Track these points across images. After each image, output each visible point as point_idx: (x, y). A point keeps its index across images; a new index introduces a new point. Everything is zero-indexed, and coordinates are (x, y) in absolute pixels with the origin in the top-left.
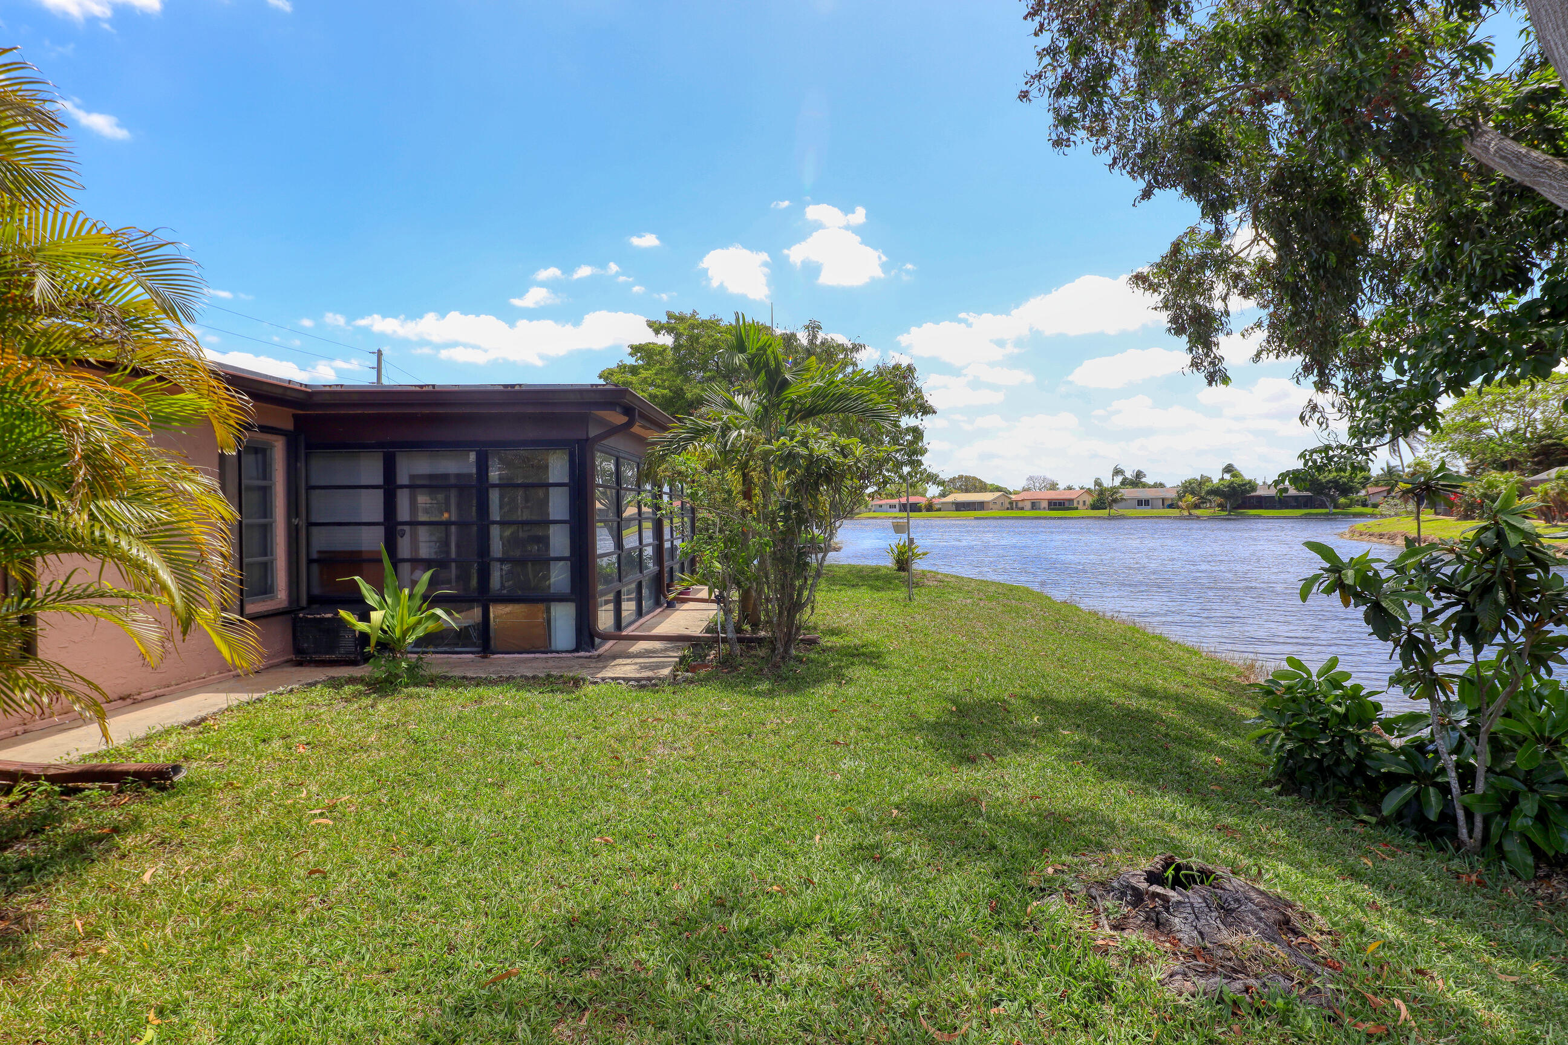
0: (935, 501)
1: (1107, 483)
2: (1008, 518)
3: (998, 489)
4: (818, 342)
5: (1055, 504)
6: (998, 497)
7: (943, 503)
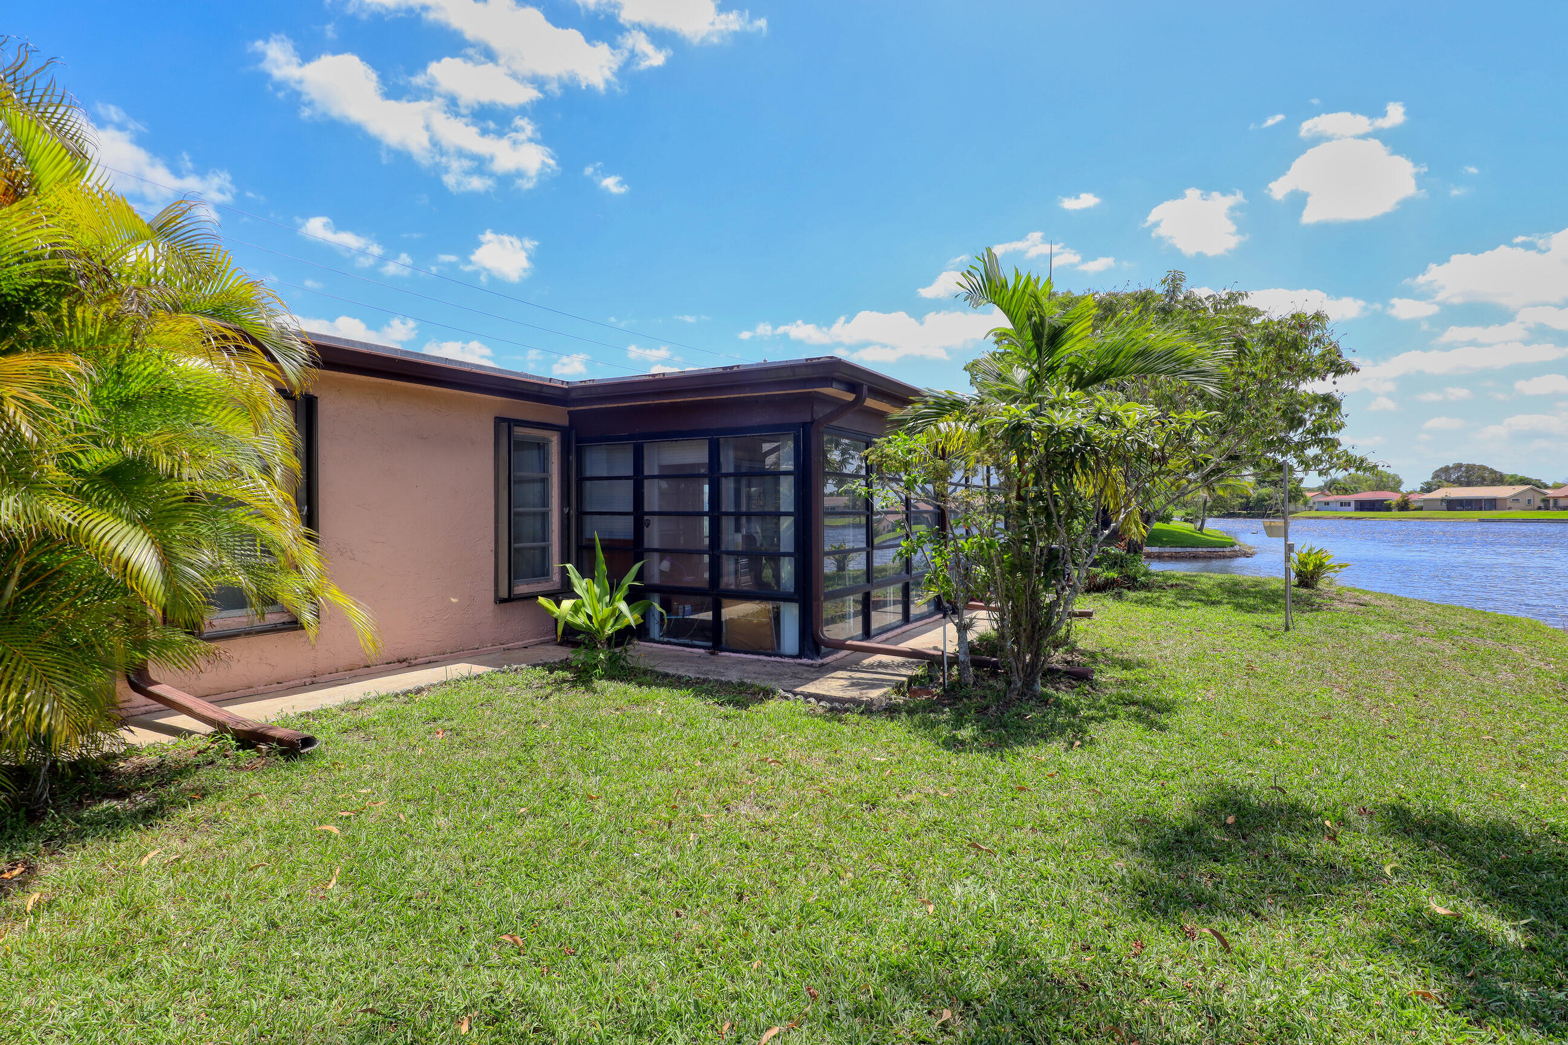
0: (1413, 497)
2: (1538, 521)
3: (1523, 481)
4: (1181, 297)
6: (1523, 492)
7: (1425, 500)
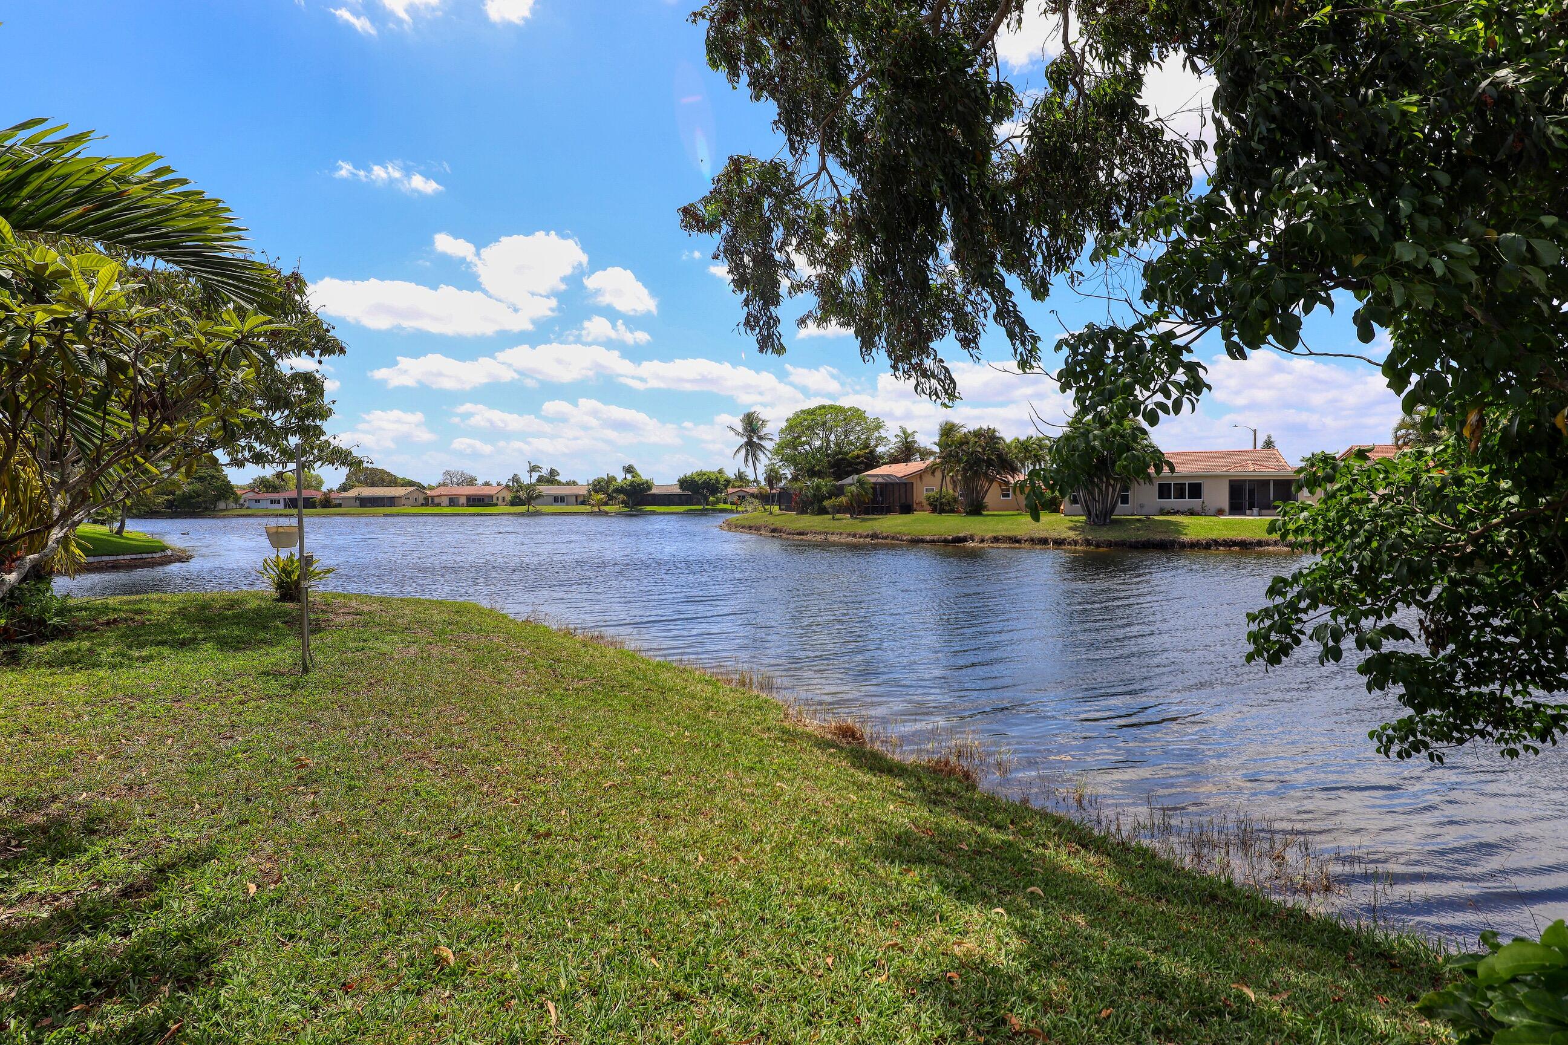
0: (332, 496)
1: (525, 479)
2: (422, 515)
3: (411, 484)
5: (474, 500)
6: (411, 492)
7: (343, 498)
